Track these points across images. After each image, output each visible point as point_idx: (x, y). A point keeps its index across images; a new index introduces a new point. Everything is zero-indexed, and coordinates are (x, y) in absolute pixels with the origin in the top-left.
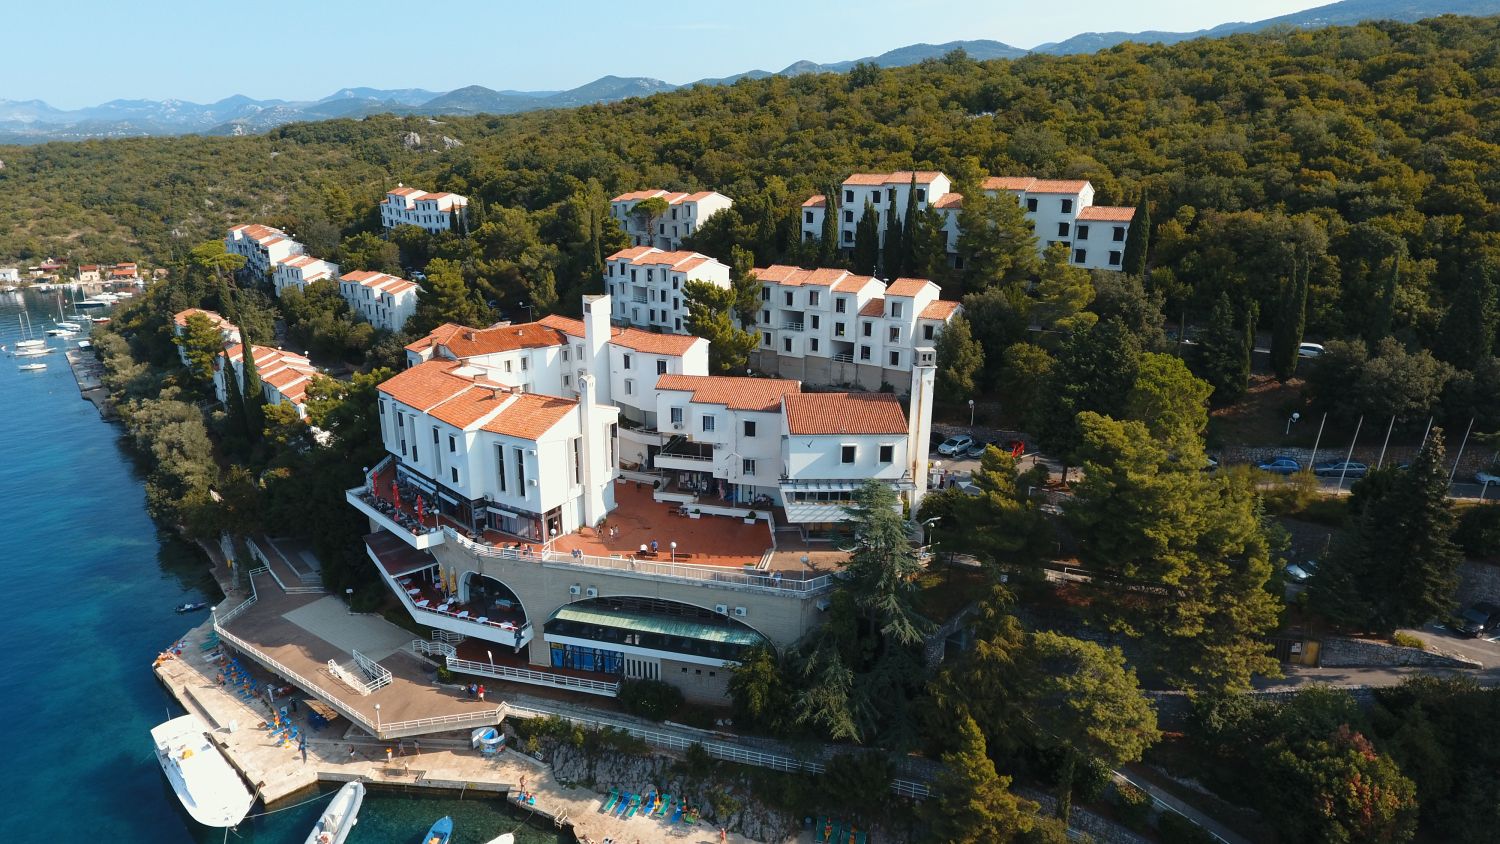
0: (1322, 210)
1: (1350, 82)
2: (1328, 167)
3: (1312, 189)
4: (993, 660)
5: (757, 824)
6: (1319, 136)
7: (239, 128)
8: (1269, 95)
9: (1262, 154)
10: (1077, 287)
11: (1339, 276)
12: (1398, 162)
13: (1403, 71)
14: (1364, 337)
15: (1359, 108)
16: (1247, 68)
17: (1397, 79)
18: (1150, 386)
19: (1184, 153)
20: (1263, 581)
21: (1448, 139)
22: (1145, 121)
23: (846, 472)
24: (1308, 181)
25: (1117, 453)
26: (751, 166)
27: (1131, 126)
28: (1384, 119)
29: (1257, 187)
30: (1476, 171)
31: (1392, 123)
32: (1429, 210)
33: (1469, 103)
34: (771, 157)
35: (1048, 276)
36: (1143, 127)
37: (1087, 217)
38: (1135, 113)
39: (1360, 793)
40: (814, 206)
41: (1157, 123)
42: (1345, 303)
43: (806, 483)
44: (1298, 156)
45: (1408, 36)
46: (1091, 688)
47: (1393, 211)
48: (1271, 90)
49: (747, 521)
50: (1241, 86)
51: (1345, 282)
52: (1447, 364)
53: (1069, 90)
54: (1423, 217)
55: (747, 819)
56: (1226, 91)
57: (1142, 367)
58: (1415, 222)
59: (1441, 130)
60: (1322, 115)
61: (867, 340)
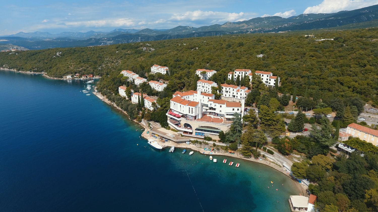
23: (233, 112)
40: (230, 74)
43: (228, 113)
49: (220, 118)
61: (237, 95)
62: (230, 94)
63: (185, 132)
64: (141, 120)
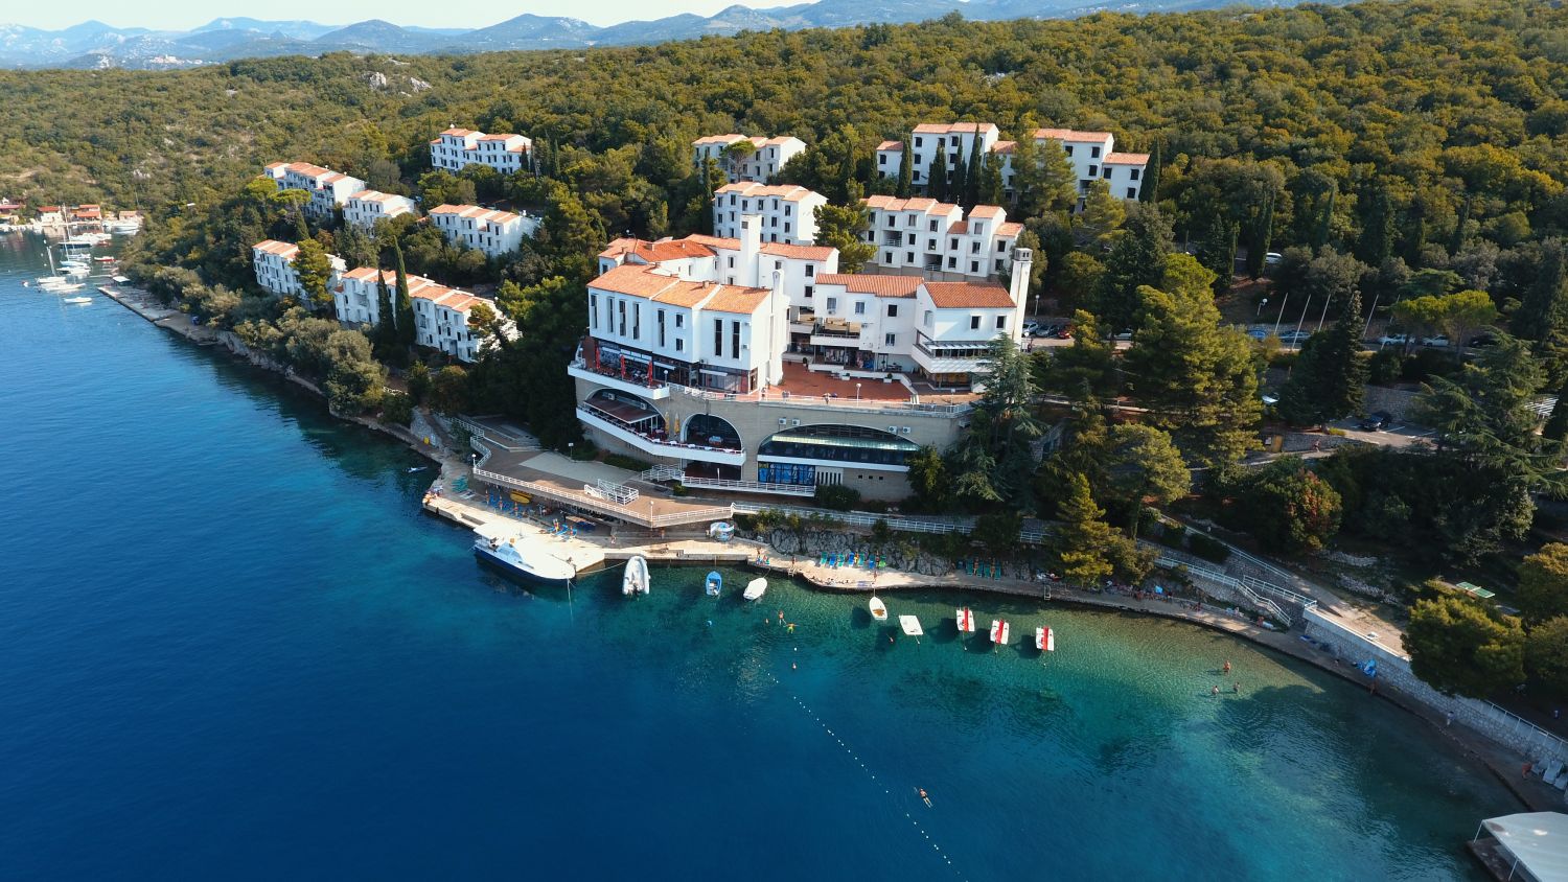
0: (1280, 158)
1: (1296, 59)
2: (1281, 126)
3: (1273, 143)
4: (1089, 444)
5: (929, 566)
6: (1276, 102)
7: (105, 60)
8: (1234, 67)
9: (1234, 115)
10: (1115, 210)
11: (1292, 206)
12: (1332, 123)
13: (1335, 51)
14: (1311, 245)
15: (1303, 81)
16: (1216, 44)
17: (1331, 58)
18: (1177, 274)
19: (1175, 113)
20: (1252, 392)
21: (1366, 107)
22: (1141, 86)
23: (973, 335)
24: (1269, 136)
25: (1165, 310)
26: (805, 115)
27: (1130, 90)
28: (1322, 89)
29: (1232, 140)
30: (1385, 131)
31: (1327, 94)
32: (1352, 160)
33: (1381, 79)
34: (823, 108)
35: (1094, 203)
36: (1139, 91)
37: (1111, 161)
38: (1132, 79)
39: (1311, 500)
40: (887, 150)
41: (1150, 88)
42: (1295, 225)
43: (945, 343)
44: (1261, 117)
45: (1337, 21)
46: (1154, 453)
47: (1328, 159)
48: (1236, 63)
49: (886, 381)
50: (1212, 59)
51: (1296, 210)
52: (1362, 262)
53: (1072, 56)
54: (1348, 165)
55: (921, 563)
56: (1200, 62)
57: (1170, 263)
58: (1342, 168)
59: (1360, 101)
60: (1279, 86)
61: (953, 253)
62: (911, 248)
63: (696, 468)
64: (410, 414)
